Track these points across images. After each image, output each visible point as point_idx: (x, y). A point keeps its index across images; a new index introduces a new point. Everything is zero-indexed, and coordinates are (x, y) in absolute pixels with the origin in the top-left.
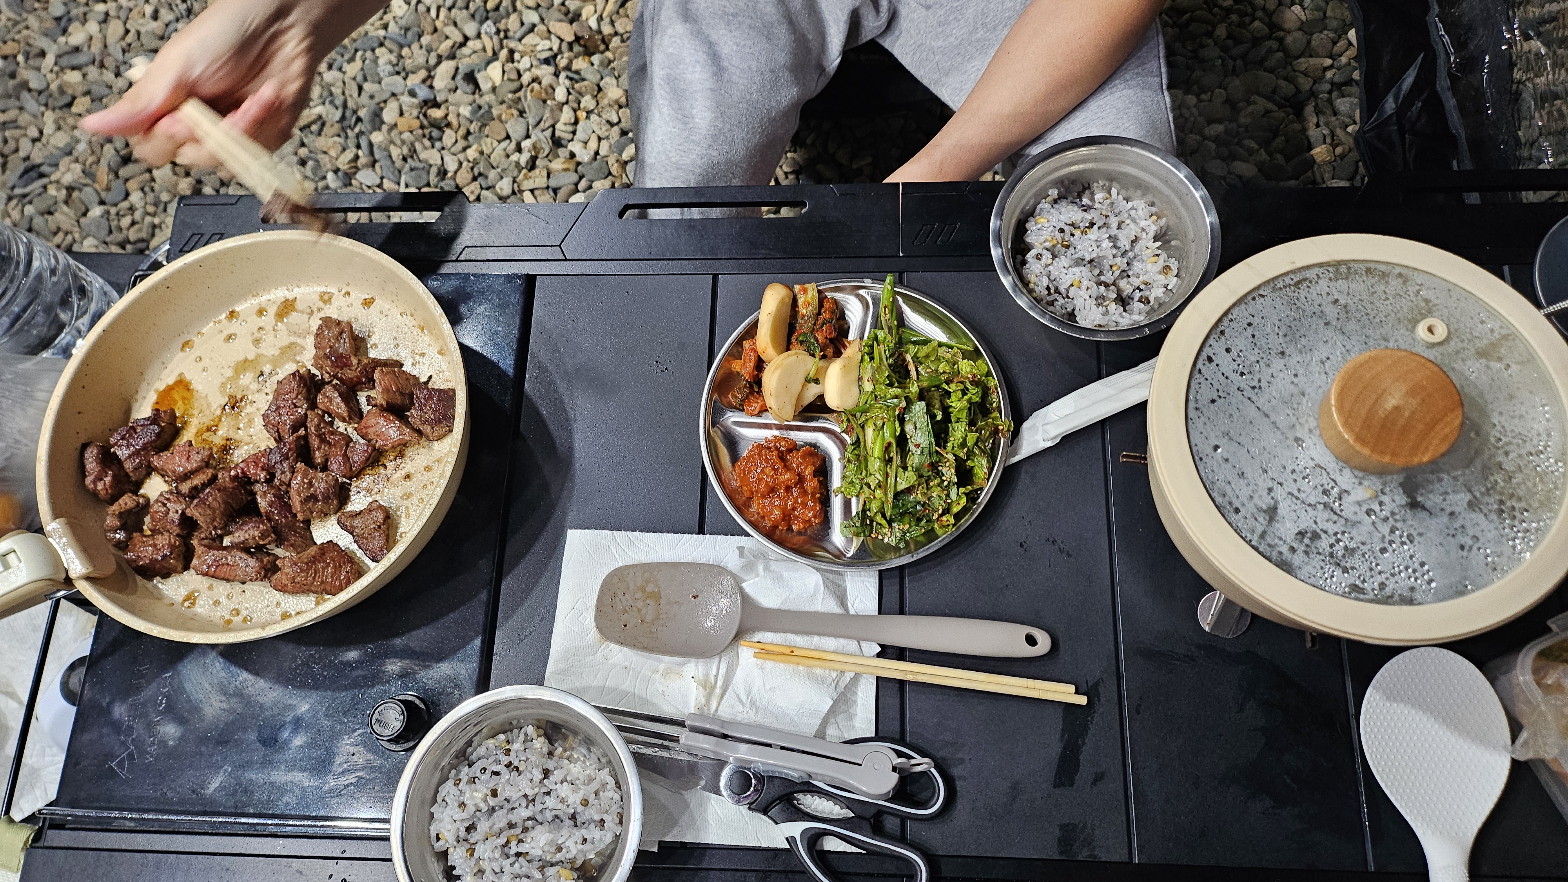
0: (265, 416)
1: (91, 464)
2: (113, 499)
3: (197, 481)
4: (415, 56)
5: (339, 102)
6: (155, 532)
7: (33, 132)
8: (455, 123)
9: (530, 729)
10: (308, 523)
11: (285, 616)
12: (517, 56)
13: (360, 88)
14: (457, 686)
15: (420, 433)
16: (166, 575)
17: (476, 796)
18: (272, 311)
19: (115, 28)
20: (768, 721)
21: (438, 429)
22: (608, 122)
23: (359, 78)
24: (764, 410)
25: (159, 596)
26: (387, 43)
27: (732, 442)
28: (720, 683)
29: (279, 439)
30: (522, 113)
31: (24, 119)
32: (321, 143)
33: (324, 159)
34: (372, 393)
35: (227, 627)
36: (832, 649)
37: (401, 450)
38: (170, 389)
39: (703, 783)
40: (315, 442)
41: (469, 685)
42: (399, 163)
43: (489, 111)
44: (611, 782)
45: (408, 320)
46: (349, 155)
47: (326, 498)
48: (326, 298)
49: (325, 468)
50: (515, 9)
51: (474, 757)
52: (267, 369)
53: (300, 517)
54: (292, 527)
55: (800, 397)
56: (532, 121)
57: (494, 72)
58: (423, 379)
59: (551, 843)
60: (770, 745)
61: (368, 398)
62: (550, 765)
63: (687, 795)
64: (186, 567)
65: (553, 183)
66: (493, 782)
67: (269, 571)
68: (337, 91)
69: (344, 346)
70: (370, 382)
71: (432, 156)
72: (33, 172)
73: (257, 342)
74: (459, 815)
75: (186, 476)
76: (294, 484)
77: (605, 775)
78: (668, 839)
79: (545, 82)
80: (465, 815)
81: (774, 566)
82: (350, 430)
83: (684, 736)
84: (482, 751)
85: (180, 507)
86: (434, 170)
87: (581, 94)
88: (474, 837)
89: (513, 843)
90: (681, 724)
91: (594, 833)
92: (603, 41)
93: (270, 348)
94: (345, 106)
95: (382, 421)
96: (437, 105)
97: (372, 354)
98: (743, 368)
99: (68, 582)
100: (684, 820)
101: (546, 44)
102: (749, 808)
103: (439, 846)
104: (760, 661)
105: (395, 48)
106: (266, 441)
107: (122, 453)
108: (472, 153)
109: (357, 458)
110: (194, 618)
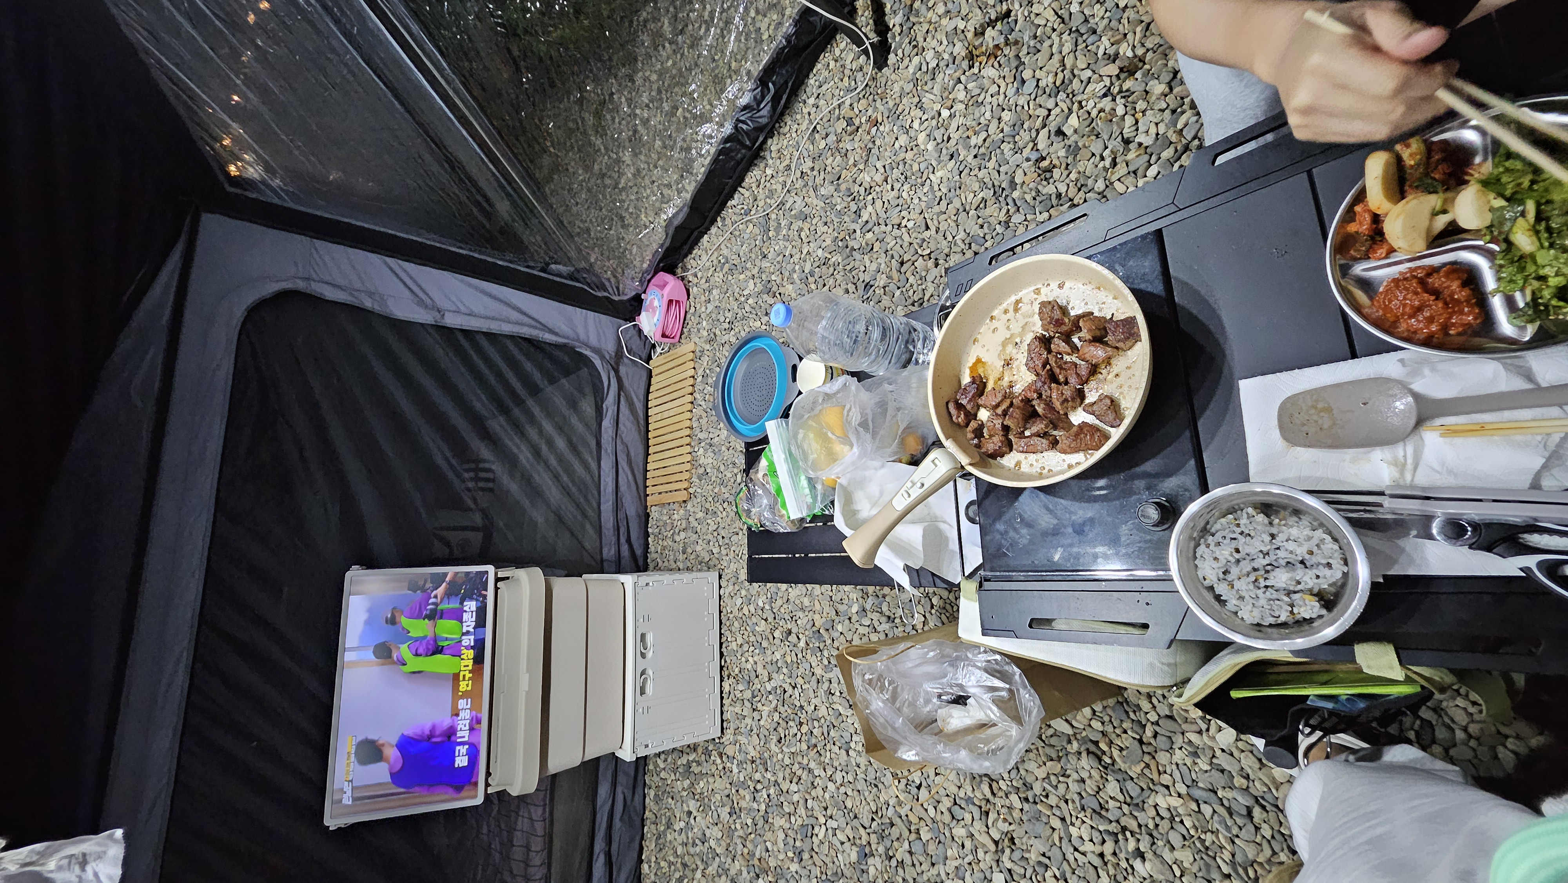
0: (1026, 365)
1: (953, 411)
2: (967, 425)
3: (1004, 406)
4: (1024, 137)
5: (990, 186)
6: (991, 436)
7: (863, 269)
8: (1058, 163)
9: (1250, 510)
10: (1066, 414)
11: (1070, 467)
12: (1084, 103)
13: (999, 172)
14: (1186, 490)
15: (1117, 348)
16: (1002, 456)
17: (1225, 553)
18: (1011, 309)
19: (879, 203)
20: (1470, 483)
21: (1129, 344)
22: (1160, 110)
23: (997, 167)
24: (1392, 251)
25: (1002, 467)
26: (1006, 139)
27: (1366, 285)
28: (1410, 461)
29: (1037, 375)
30: (1097, 136)
31: (857, 264)
32: (988, 212)
33: (992, 220)
34: (1081, 334)
35: (1040, 476)
36: (1529, 418)
37: (1108, 361)
38: (975, 364)
39: (1414, 533)
40: (1057, 371)
41: (1195, 489)
42: (1032, 203)
43: (1077, 145)
44: (1328, 538)
45: (1090, 287)
46: (1004, 211)
47: (1073, 399)
48: (1037, 292)
49: (1066, 383)
50: (1074, 76)
51: (1213, 530)
52: (1018, 340)
53: (1061, 412)
54: (1059, 419)
55: (1429, 230)
56: (1106, 137)
57: (1073, 121)
58: (1109, 317)
59: (1291, 579)
60: (1480, 500)
61: (1079, 338)
62: (1274, 531)
63: (1402, 543)
64: (1011, 450)
65: (1132, 168)
66: (1234, 544)
67: (1054, 444)
68: (987, 180)
69: (1057, 314)
70: (1079, 329)
71: (1050, 189)
72: (868, 286)
73: (1008, 328)
74: (1215, 565)
75: (998, 406)
76: (1054, 395)
77: (1319, 534)
78: (1391, 572)
79: (1107, 109)
80: (1219, 565)
81: (1440, 366)
82: (1074, 359)
83: (1387, 502)
84: (1218, 526)
85: (1000, 421)
86: (1054, 197)
87: (1135, 103)
88: (1230, 577)
89: (1261, 580)
90: (1382, 494)
91: (1324, 572)
92: (1140, 60)
93: (1016, 328)
94: (994, 186)
95: (1092, 348)
96: (1044, 159)
97: (1073, 313)
98: (1361, 226)
99: (962, 467)
100: (1402, 559)
101: (1102, 84)
102: (1470, 548)
103: (1207, 583)
104: (1447, 440)
105: (1011, 139)
106: (1030, 377)
107: (964, 402)
108: (1073, 176)
109: (1084, 372)
110: (1023, 474)
